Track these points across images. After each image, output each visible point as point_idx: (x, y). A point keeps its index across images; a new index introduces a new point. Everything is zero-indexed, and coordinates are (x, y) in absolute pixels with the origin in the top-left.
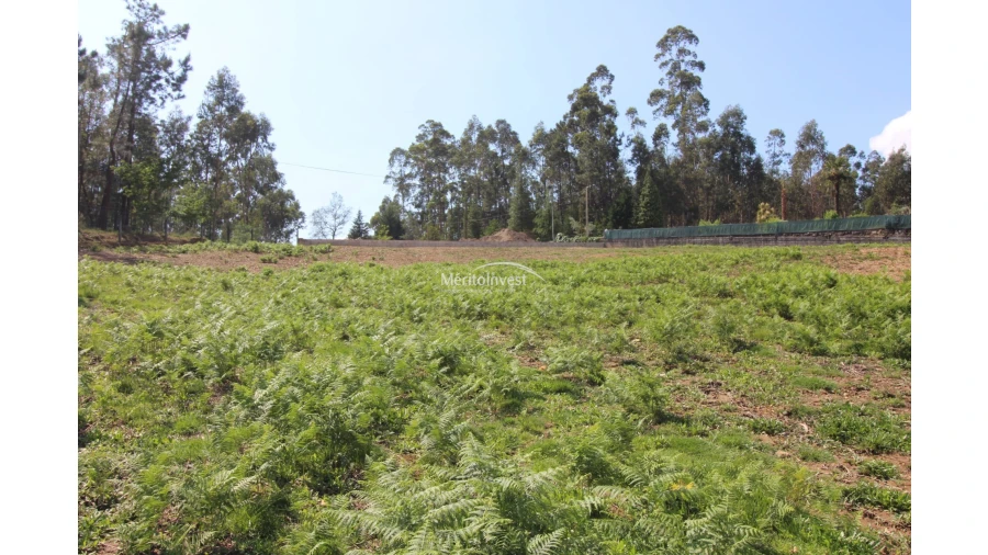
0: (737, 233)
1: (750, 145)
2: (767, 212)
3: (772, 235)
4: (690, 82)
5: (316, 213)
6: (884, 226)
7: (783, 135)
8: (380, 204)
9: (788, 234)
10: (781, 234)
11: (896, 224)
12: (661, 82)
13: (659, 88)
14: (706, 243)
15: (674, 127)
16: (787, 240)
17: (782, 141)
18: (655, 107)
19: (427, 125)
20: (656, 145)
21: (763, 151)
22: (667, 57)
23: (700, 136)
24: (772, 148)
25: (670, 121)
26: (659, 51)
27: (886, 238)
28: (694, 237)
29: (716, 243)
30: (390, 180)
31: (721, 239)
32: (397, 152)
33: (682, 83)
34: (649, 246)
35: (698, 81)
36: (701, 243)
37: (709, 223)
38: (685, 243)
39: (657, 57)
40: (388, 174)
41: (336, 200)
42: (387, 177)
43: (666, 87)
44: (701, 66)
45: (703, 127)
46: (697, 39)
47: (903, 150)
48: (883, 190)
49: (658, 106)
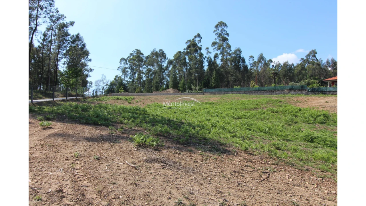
0: (245, 90)
1: (244, 61)
2: (254, 84)
3: (257, 91)
4: (225, 40)
5: (96, 82)
6: (288, 89)
7: (253, 58)
8: (114, 77)
9: (261, 91)
10: (259, 91)
11: (292, 88)
12: (215, 39)
13: (215, 41)
14: (237, 93)
15: (220, 54)
16: (261, 93)
17: (253, 59)
18: (214, 47)
19: (135, 51)
20: (215, 60)
21: (248, 63)
22: (218, 32)
23: (228, 57)
24: (250, 61)
25: (219, 52)
26: (215, 29)
27: (289, 92)
28: (233, 91)
29: (240, 93)
30: (119, 69)
31: (241, 92)
32: (123, 59)
33: (222, 40)
34: (218, 94)
35: (227, 40)
36: (235, 93)
37: (237, 87)
38: (230, 93)
39: (215, 31)
40: (119, 67)
41: (104, 77)
42: (119, 68)
43: (217, 41)
44: (228, 34)
45: (230, 55)
46: (227, 26)
47: (287, 62)
48: (282, 75)
49: (215, 47)
